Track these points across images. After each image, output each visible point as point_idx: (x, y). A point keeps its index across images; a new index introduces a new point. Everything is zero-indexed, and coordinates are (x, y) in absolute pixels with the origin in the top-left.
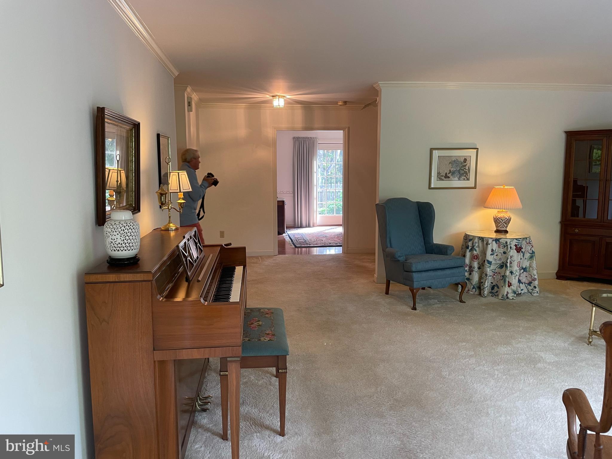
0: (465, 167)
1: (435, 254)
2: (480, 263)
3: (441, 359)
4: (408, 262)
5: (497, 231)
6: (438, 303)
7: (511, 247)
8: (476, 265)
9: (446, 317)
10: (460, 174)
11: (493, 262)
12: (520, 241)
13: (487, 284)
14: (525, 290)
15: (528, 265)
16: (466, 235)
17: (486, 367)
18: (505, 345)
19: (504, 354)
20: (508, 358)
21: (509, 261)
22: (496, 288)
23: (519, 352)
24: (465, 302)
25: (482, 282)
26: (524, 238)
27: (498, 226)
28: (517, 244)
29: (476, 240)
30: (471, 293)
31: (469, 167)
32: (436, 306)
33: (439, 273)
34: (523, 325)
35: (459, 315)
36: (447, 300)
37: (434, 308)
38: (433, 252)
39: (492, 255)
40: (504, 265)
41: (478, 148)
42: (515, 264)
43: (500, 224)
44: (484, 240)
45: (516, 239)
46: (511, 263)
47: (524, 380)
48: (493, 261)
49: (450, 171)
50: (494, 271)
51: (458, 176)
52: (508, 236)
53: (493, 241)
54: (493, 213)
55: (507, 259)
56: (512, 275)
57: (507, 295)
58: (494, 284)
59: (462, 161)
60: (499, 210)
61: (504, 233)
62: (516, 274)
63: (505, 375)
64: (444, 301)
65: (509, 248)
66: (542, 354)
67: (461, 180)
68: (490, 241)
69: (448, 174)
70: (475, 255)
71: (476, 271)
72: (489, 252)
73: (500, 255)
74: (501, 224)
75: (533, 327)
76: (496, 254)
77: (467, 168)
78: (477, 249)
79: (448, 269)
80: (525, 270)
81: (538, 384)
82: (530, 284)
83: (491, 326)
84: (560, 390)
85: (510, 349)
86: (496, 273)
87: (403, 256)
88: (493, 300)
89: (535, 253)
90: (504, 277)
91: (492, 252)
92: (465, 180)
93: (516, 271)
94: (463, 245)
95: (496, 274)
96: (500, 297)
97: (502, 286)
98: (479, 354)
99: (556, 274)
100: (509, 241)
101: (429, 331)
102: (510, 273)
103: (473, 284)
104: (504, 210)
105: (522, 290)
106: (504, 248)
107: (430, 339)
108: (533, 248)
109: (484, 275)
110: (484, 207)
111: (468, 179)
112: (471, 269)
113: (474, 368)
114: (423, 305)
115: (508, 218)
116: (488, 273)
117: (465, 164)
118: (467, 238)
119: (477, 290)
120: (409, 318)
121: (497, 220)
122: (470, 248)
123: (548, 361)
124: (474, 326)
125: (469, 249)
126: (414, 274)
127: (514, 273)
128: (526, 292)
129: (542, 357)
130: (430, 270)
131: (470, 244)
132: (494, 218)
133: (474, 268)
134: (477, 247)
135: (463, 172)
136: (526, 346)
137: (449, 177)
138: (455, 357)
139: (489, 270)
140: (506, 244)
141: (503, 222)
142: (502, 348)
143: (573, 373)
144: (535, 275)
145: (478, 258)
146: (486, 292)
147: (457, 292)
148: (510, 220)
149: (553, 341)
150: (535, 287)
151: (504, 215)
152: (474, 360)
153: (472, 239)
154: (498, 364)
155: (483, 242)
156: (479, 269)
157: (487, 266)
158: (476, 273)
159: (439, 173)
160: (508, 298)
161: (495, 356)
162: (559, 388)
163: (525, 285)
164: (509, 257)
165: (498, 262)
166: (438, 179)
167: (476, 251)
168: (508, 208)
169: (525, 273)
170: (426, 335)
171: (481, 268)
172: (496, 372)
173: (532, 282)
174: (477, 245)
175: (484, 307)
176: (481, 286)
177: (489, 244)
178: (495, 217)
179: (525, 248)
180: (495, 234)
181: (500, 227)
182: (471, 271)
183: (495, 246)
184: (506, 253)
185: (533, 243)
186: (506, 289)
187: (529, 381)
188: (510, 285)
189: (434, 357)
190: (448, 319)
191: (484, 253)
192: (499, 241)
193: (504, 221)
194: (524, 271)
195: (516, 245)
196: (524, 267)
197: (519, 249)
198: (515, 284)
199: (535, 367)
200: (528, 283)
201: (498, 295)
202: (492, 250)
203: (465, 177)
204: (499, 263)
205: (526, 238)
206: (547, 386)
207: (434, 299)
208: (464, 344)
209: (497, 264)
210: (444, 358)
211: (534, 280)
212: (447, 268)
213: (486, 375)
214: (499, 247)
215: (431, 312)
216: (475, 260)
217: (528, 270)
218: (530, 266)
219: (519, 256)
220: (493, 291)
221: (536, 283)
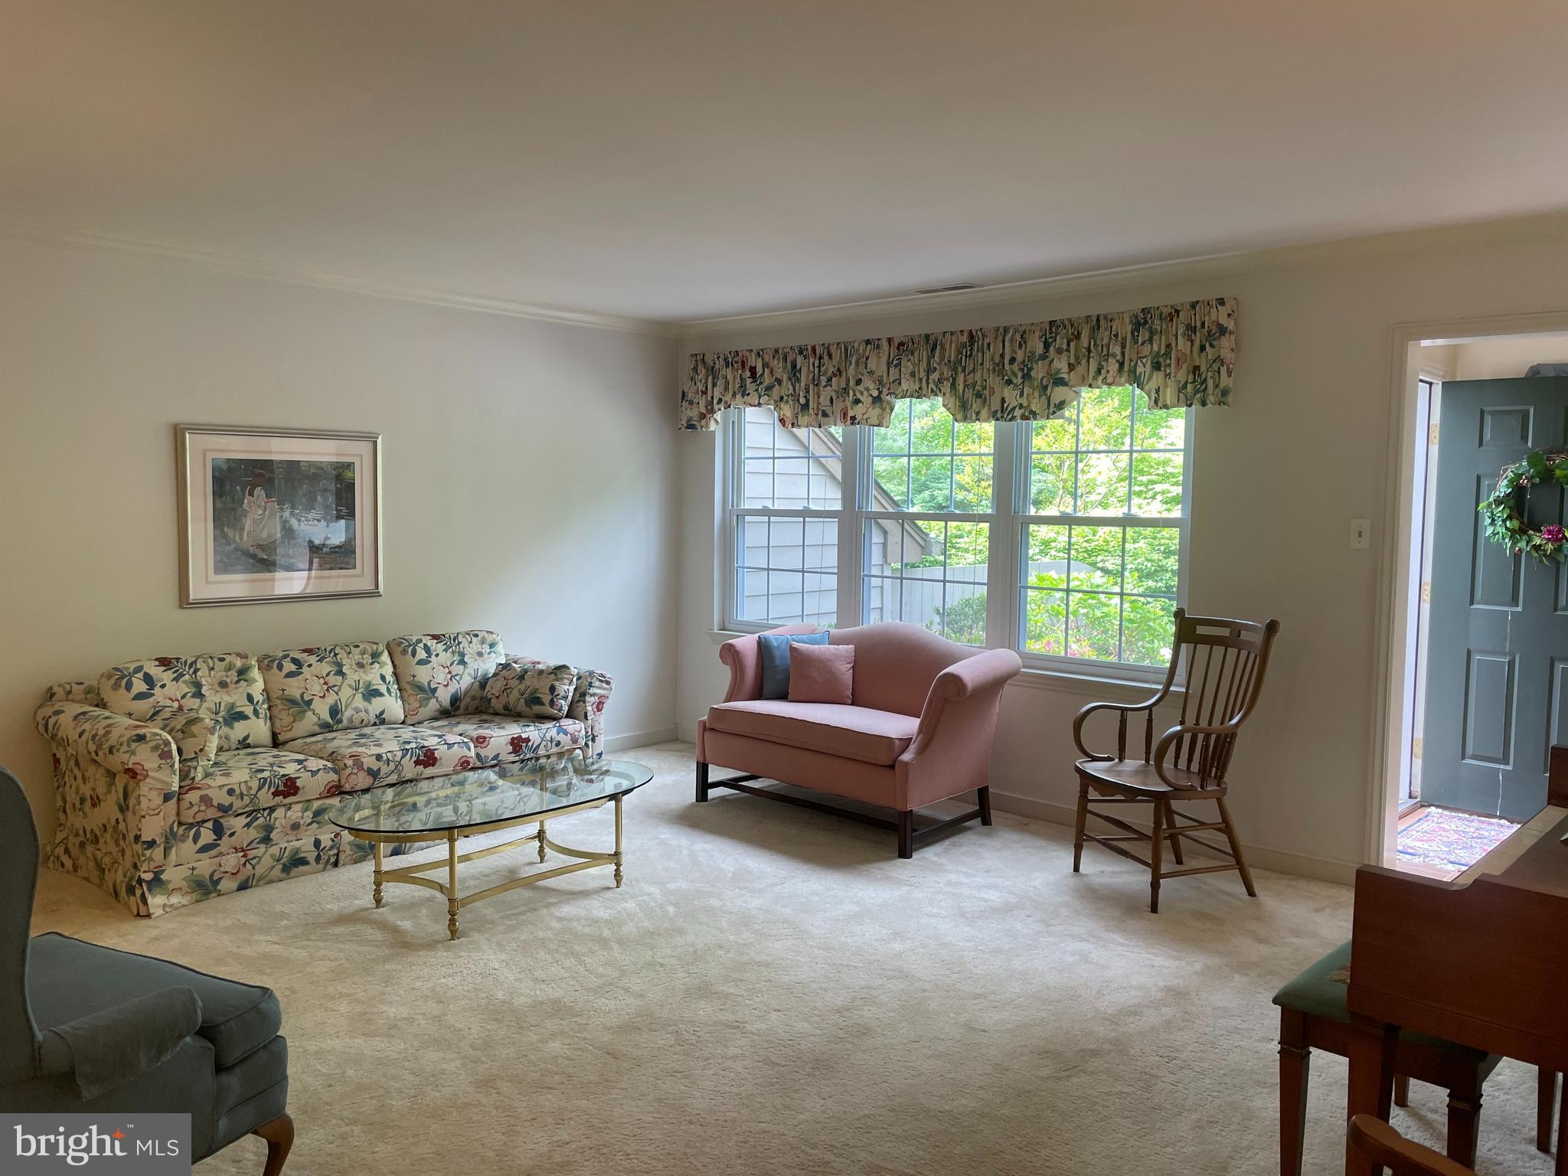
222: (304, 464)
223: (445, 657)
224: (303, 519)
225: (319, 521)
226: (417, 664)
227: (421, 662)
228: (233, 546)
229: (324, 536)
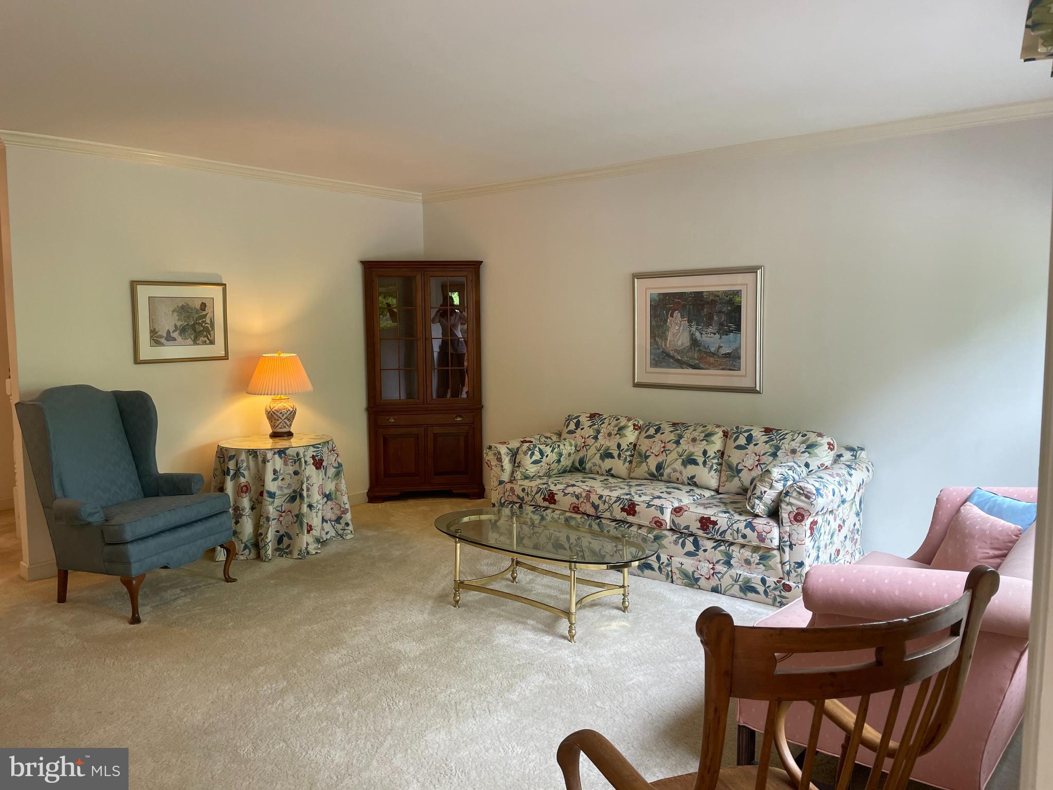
0: (204, 320)
1: (165, 495)
2: (254, 499)
3: (228, 719)
4: (113, 522)
5: (274, 435)
6: (183, 594)
7: (306, 462)
8: (246, 503)
9: (209, 621)
10: (195, 331)
11: (278, 493)
12: (319, 448)
13: (271, 536)
14: (332, 533)
15: (333, 489)
16: (221, 449)
17: (318, 706)
18: (335, 648)
19: (339, 667)
20: (348, 672)
21: (304, 487)
22: (285, 539)
23: (361, 654)
24: (235, 580)
25: (261, 534)
26: (324, 443)
27: (275, 425)
28: (314, 454)
29: (243, 457)
30: (242, 558)
31: (211, 319)
32: (180, 602)
33: (184, 533)
34: (349, 598)
35: (233, 611)
36: (200, 585)
37: (179, 608)
38: (160, 492)
39: (274, 480)
40: (296, 496)
41: (226, 284)
42: (315, 490)
43: (278, 422)
44: (258, 454)
45: (313, 446)
46: (308, 490)
47: (390, 708)
48: (277, 490)
49: (176, 326)
50: (280, 509)
51: (192, 337)
52: (294, 442)
53: (274, 454)
54: (264, 402)
55: (302, 483)
56: (311, 510)
57: (306, 548)
58: (281, 533)
59: (198, 307)
60: (273, 397)
61: (286, 438)
62: (317, 508)
63: (356, 709)
64: (194, 588)
65: (303, 464)
66: (398, 646)
67: (199, 344)
68: (269, 455)
69: (171, 332)
70: (243, 484)
71: (247, 514)
72: (269, 476)
73: (287, 477)
74: (280, 420)
75: (366, 598)
76: (281, 478)
77: (208, 321)
78: (246, 473)
79: (199, 523)
80: (329, 498)
81: (413, 705)
82: (338, 520)
83: (299, 617)
84: (449, 705)
85: (344, 652)
86: (284, 512)
87: (98, 512)
88: (285, 562)
89: (342, 466)
90: (299, 517)
91: (274, 474)
92: (207, 344)
93: (317, 502)
94: (215, 469)
95: (283, 514)
96: (295, 555)
97: (298, 535)
98: (296, 683)
99: (367, 495)
100: (301, 451)
101: (182, 664)
102: (308, 508)
103: (244, 540)
104: (283, 397)
105: (327, 533)
106: (295, 464)
107: (191, 681)
108: (338, 457)
109: (265, 520)
110: (247, 393)
111: (212, 342)
112: (238, 512)
113: (298, 716)
114: (152, 607)
115: (291, 410)
116: (270, 516)
117: (204, 313)
118: (224, 455)
119: (252, 550)
120: (129, 645)
121: (272, 416)
122: (232, 472)
123: (412, 655)
124: (268, 625)
125: (231, 475)
126: (129, 546)
127: (314, 507)
128: (334, 535)
129: (400, 652)
130: (163, 532)
131: (231, 465)
132: (266, 409)
133: (243, 510)
134: (245, 470)
135: (202, 329)
136: (368, 639)
137: (174, 339)
138: (254, 705)
139: (271, 510)
140: (298, 457)
141: (283, 419)
142: (332, 655)
143: (455, 665)
144: (346, 504)
145: (249, 489)
146: (270, 552)
147: (215, 563)
148: (295, 413)
149: (404, 615)
150: (347, 524)
151: (284, 405)
152: (292, 698)
153: (235, 455)
154: (337, 691)
155: (257, 458)
156: (252, 511)
157: (268, 503)
158: (248, 519)
159: (153, 332)
160: (308, 553)
161: (325, 676)
162: (447, 702)
163: (332, 524)
164: (305, 479)
165: (286, 491)
166: (154, 344)
167: (244, 477)
168: (291, 392)
169: (329, 502)
170: (179, 675)
171: (255, 508)
172: (340, 710)
173: (342, 516)
174: (245, 465)
175: (272, 582)
176: (260, 542)
177: (268, 461)
178: (269, 410)
179: (328, 459)
180: (271, 441)
181: (280, 426)
182: (238, 514)
183: (278, 463)
184: (299, 473)
185: (339, 448)
186: (305, 537)
187: (398, 707)
188: (310, 529)
189: (211, 720)
190: (214, 624)
191: (260, 478)
192: (285, 454)
193: (285, 416)
194: (328, 500)
195: (313, 457)
196: (327, 493)
197: (318, 464)
198: (317, 526)
199: (396, 676)
200: (336, 520)
201: (291, 553)
202: (275, 472)
203: (205, 339)
204: (287, 494)
205: (328, 442)
206: (428, 705)
207: (171, 587)
208: (262, 669)
209: (285, 495)
210: (233, 715)
211: (345, 512)
212: (196, 522)
213: (322, 722)
214: (286, 464)
215: (174, 617)
216: (244, 495)
217: (333, 496)
218: (337, 490)
219: (321, 475)
220: (281, 546)
221: (348, 517)
222: (706, 293)
223: (762, 448)
224: (704, 332)
225: (715, 334)
226: (735, 448)
227: (739, 447)
228: (661, 350)
229: (717, 345)
